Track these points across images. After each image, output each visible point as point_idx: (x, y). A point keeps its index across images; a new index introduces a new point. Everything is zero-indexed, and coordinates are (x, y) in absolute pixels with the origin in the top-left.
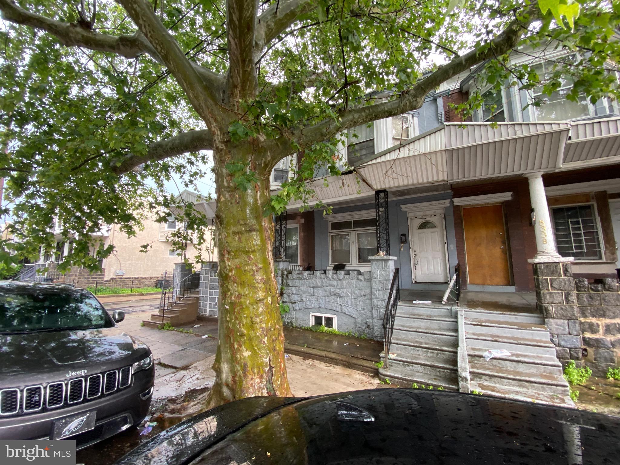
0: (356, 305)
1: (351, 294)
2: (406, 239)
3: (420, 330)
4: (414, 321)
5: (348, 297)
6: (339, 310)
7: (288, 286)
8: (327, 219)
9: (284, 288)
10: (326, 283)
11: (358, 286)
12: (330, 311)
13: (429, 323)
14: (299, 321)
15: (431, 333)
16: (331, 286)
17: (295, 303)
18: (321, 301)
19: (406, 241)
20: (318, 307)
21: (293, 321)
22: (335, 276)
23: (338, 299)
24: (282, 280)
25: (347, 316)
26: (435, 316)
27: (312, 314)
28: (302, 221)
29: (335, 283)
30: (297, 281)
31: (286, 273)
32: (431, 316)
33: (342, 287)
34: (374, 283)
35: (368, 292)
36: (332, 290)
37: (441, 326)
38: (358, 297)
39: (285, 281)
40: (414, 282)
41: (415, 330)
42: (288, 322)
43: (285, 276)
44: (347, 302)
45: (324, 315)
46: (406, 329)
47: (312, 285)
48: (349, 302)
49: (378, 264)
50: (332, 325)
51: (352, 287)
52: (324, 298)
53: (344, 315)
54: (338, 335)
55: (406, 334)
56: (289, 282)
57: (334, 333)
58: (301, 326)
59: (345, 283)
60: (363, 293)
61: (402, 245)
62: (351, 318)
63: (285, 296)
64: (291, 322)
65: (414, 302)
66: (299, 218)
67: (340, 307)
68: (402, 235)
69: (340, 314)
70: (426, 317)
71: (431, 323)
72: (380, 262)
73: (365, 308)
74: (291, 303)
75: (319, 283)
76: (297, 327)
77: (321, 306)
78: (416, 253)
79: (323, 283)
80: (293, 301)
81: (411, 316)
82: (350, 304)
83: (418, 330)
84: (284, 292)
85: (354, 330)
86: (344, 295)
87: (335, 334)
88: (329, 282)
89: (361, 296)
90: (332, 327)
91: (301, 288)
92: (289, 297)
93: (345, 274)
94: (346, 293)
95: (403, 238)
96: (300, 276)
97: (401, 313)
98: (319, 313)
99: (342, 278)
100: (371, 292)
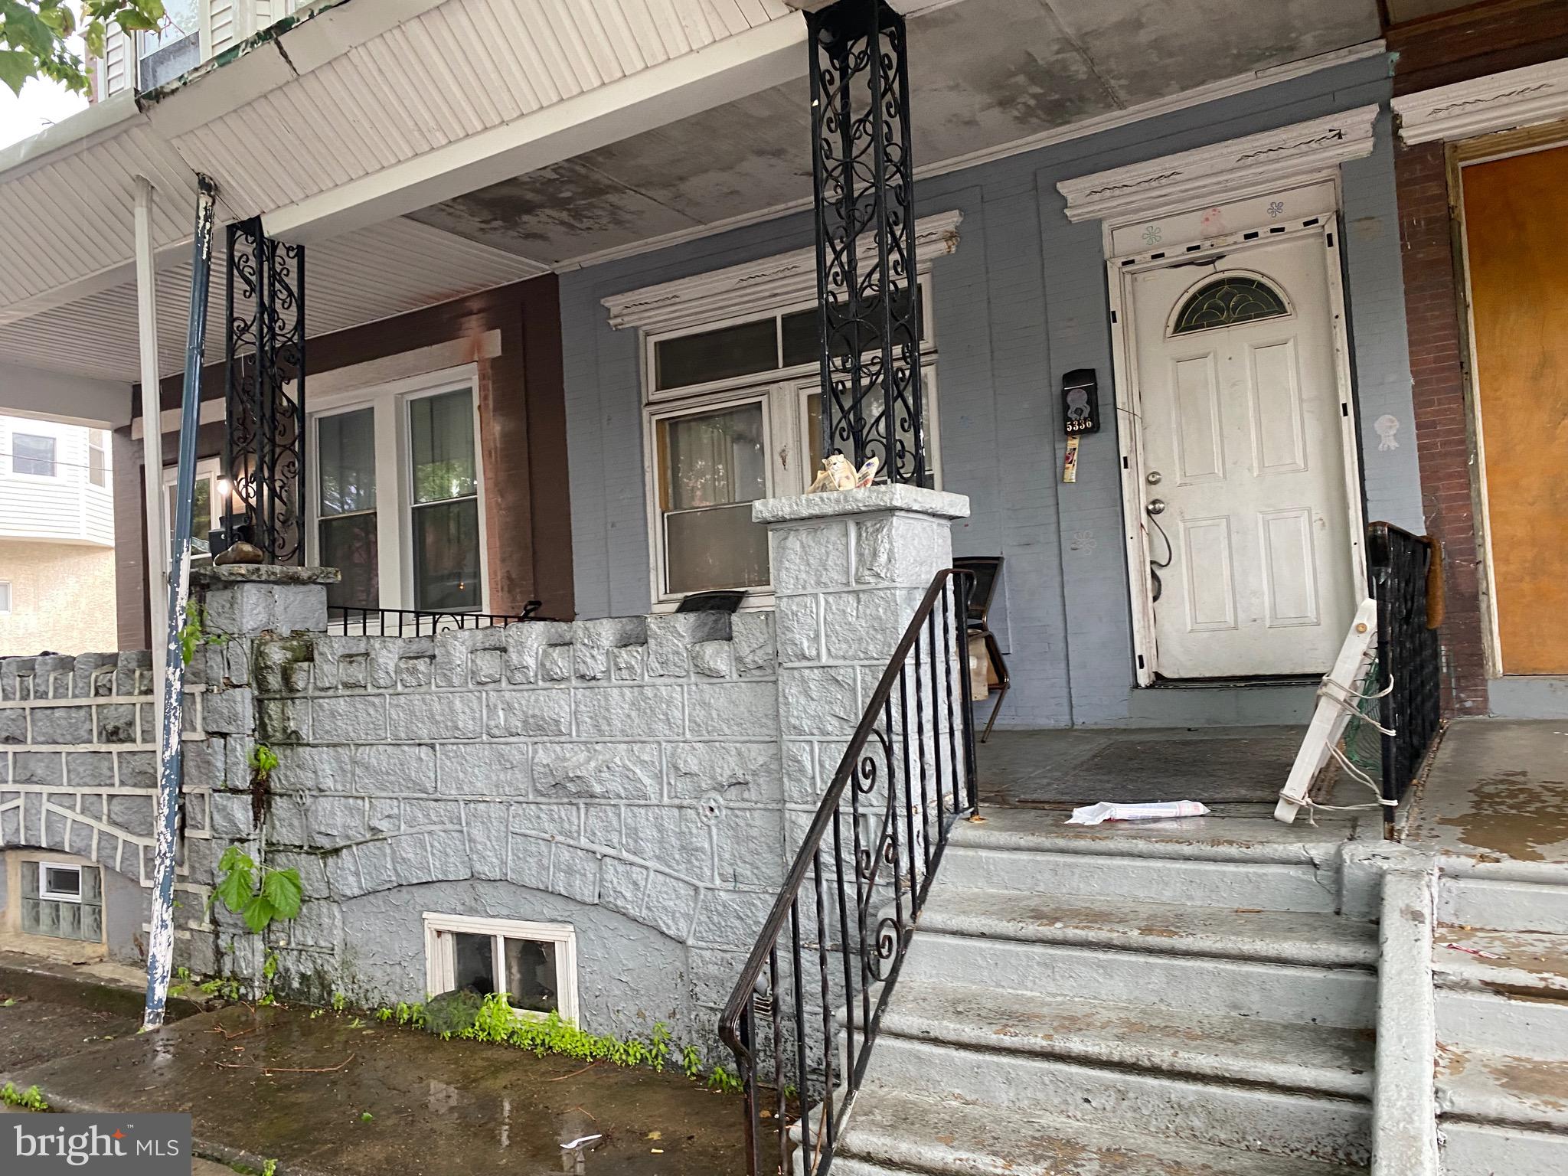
0: (690, 851)
1: (658, 777)
2: (1093, 402)
3: (1076, 1045)
4: (1048, 964)
5: (637, 799)
6: (589, 894)
7: (292, 740)
8: (630, 321)
9: (277, 753)
10: (509, 708)
11: (700, 714)
12: (539, 903)
13: (1157, 980)
14: (362, 968)
15: (1155, 1071)
16: (540, 728)
17: (336, 851)
18: (478, 833)
19: (1094, 416)
20: (464, 873)
21: (332, 967)
22: (560, 662)
23: (577, 818)
24: (260, 703)
25: (636, 932)
26: (1212, 922)
27: (434, 920)
28: (493, 343)
29: (558, 704)
30: (342, 705)
31: (277, 655)
32: (1176, 922)
33: (601, 735)
34: (792, 691)
35: (759, 756)
36: (542, 757)
37: (1254, 1001)
38: (699, 793)
39: (273, 708)
40: (1144, 678)
41: (1038, 1042)
42: (304, 977)
43: (274, 681)
44: (634, 833)
45: (500, 928)
46: (970, 1032)
47: (424, 732)
48: (649, 832)
49: (817, 551)
50: (553, 994)
51: (660, 727)
52: (496, 811)
53: (616, 922)
54: (581, 1060)
55: (976, 1070)
56: (300, 718)
57: (558, 1046)
58: (375, 1002)
59: (619, 700)
60: (728, 767)
61: (1074, 443)
62: (658, 942)
63: (280, 805)
64: (320, 975)
65: (1082, 815)
66: (473, 324)
67: (591, 867)
68: (1071, 378)
69: (594, 914)
70: (1135, 936)
71: (1171, 977)
72: (833, 533)
73: (745, 871)
74: (314, 850)
75: (466, 712)
76: (351, 1009)
77: (478, 867)
78: (1157, 492)
79: (492, 710)
80: (326, 843)
81: (1032, 929)
82: (648, 848)
83: (1059, 1044)
84: (275, 786)
85: (678, 1029)
86: (616, 786)
87: (564, 1054)
88: (523, 700)
89: (720, 788)
90: (551, 1007)
91: (364, 753)
92: (303, 811)
93: (624, 643)
94: (628, 776)
95: (1078, 398)
96: (358, 673)
97: (964, 905)
98: (471, 911)
99: (597, 665)
100: (778, 757)
